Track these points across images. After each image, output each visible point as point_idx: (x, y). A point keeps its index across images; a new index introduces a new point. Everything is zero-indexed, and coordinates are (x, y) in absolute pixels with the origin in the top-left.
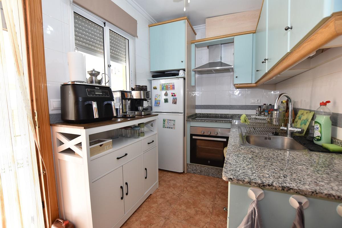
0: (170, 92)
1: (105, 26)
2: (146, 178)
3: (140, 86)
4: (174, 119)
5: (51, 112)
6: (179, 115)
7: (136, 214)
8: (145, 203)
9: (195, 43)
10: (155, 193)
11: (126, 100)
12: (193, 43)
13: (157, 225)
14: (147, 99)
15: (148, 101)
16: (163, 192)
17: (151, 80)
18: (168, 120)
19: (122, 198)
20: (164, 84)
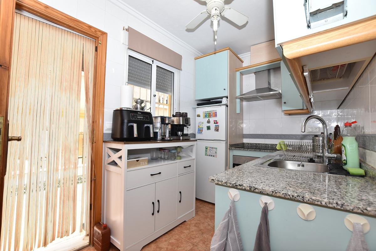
0: (212, 120)
1: (153, 63)
2: (180, 202)
3: (181, 113)
4: (216, 147)
5: (105, 132)
6: (221, 143)
7: (167, 235)
8: (178, 228)
9: (240, 71)
10: (190, 220)
11: (165, 125)
12: (238, 71)
13: (184, 249)
14: (185, 125)
15: (188, 127)
16: (199, 222)
17: (195, 108)
18: (210, 148)
19: (153, 214)
20: (207, 112)
